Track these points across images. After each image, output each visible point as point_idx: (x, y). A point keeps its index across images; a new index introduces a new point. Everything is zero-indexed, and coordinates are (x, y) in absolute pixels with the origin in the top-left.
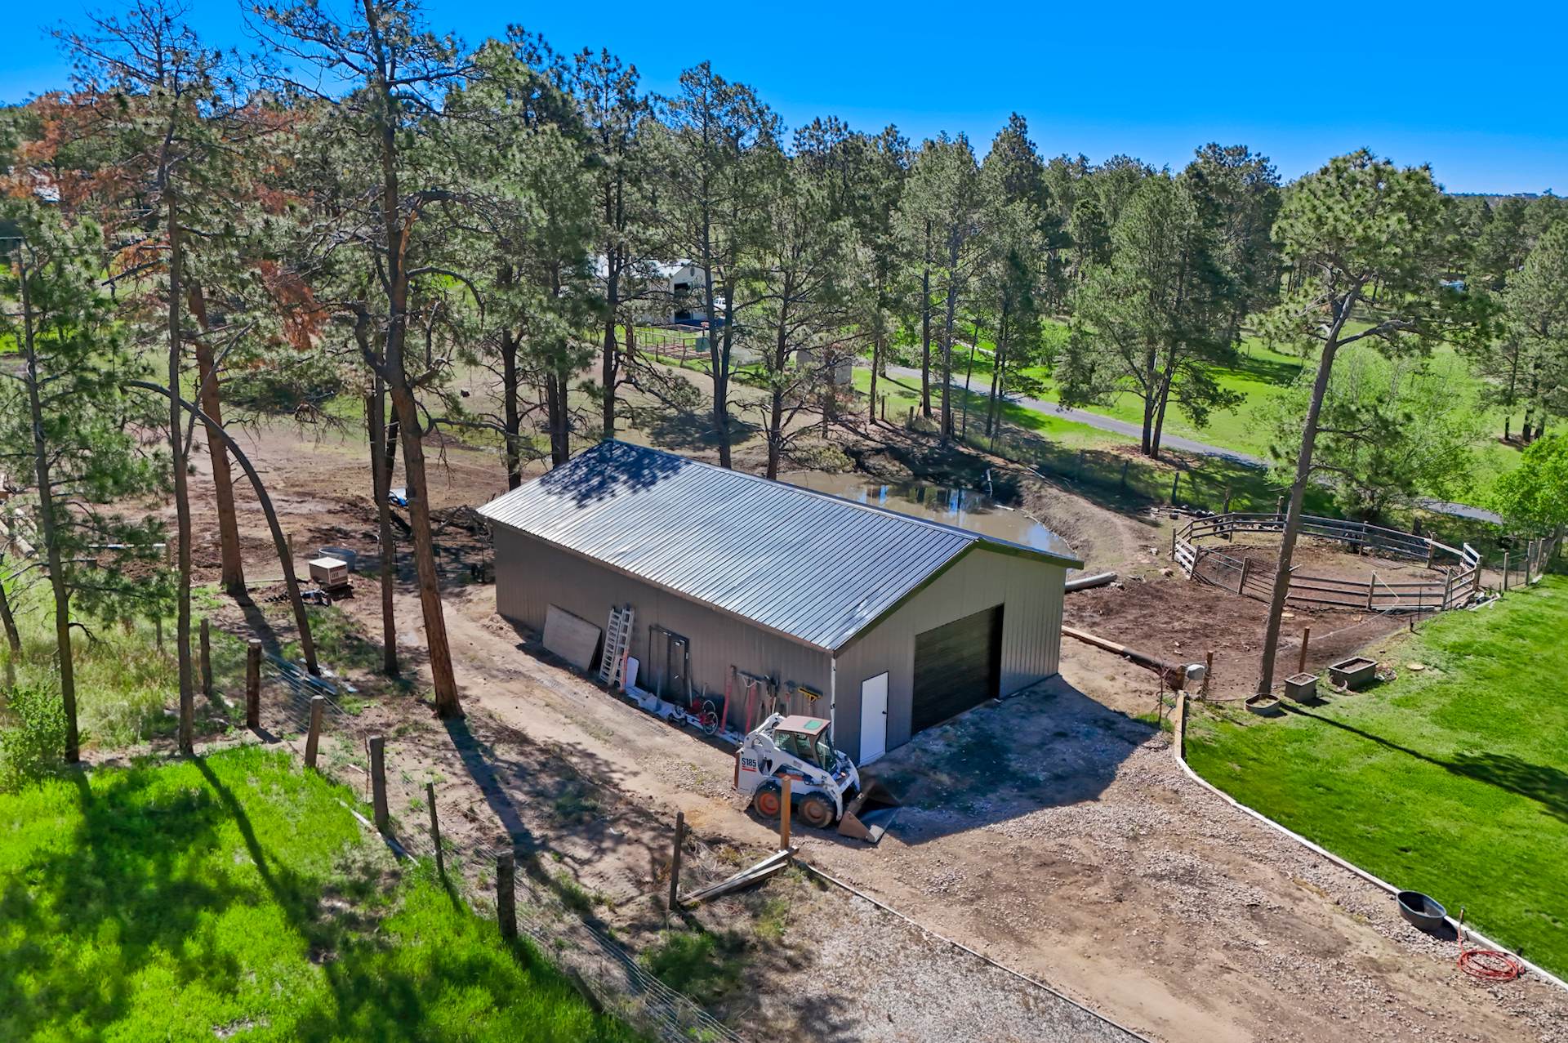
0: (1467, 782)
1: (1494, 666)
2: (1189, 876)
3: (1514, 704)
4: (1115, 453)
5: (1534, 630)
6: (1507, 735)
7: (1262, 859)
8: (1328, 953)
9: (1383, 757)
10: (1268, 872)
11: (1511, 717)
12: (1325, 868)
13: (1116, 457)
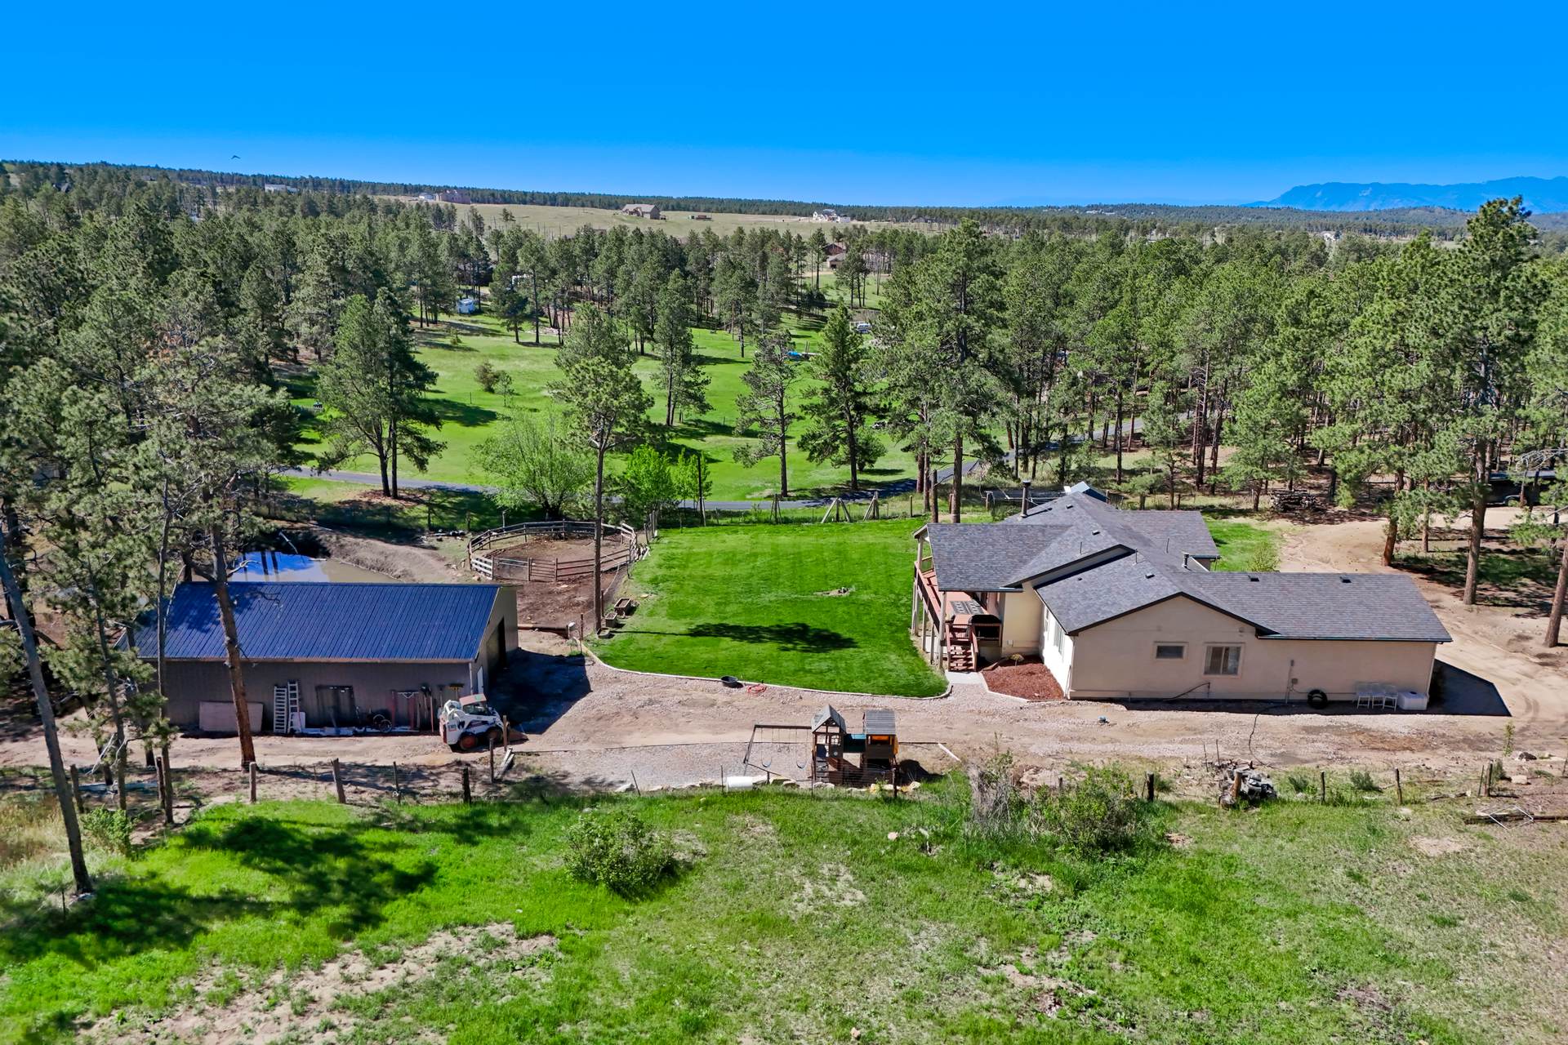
0: (700, 638)
1: (673, 586)
2: (651, 702)
3: (692, 601)
4: (366, 499)
5: (675, 562)
6: (698, 615)
7: (669, 687)
8: (712, 705)
9: (665, 639)
10: (674, 691)
11: (694, 607)
12: (690, 682)
13: (369, 503)
